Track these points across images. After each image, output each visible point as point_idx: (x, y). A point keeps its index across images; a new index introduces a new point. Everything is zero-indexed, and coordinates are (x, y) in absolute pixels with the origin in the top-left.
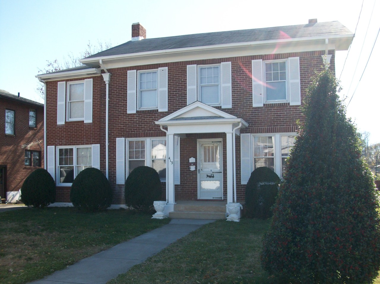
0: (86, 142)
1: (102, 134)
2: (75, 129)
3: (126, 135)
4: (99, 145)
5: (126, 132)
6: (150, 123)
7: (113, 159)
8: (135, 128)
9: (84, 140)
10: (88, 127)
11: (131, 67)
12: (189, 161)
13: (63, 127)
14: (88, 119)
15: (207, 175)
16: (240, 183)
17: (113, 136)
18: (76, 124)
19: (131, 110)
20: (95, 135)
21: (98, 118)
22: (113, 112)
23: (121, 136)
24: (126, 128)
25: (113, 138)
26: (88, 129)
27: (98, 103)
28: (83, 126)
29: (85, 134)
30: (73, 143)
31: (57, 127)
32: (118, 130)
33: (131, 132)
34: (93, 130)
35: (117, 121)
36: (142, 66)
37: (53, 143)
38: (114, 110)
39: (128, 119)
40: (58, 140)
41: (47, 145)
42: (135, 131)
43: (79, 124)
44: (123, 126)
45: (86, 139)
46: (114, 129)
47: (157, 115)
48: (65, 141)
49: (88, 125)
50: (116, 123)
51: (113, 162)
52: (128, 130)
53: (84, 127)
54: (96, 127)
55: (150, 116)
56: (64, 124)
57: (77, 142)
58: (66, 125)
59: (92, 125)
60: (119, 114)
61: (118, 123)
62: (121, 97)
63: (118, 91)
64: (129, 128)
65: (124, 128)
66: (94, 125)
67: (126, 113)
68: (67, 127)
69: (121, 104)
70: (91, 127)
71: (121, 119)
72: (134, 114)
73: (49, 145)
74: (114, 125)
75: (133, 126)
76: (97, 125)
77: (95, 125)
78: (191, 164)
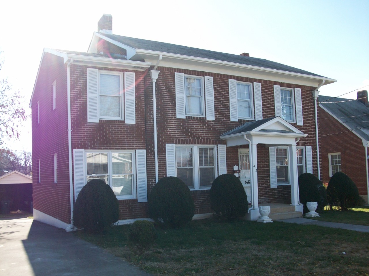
0: (128, 146)
1: (149, 138)
2: (113, 130)
3: (175, 141)
4: (145, 151)
5: (175, 137)
6: (198, 130)
7: (162, 166)
8: (184, 134)
9: (125, 144)
10: (130, 129)
11: (178, 69)
12: (233, 168)
13: (95, 126)
14: (131, 120)
15: (246, 181)
16: (270, 188)
17: (161, 141)
18: (114, 124)
19: (180, 115)
20: (139, 139)
21: (142, 120)
22: (161, 115)
23: (170, 141)
24: (175, 134)
25: (162, 143)
26: (129, 131)
27: (141, 102)
28: (124, 127)
29: (127, 137)
30: (110, 146)
31: (86, 125)
32: (167, 135)
33: (181, 138)
34: (136, 133)
35: (166, 125)
36: (189, 70)
37: (81, 146)
38: (161, 113)
39: (177, 124)
40: (89, 142)
41: (72, 149)
42: (184, 138)
43: (118, 124)
44: (172, 131)
45: (128, 142)
46: (162, 133)
47: (205, 123)
48: (99, 144)
49: (129, 127)
50: (165, 127)
51: (162, 170)
52: (178, 136)
53: (124, 129)
54: (140, 129)
55: (198, 123)
56: (98, 122)
57: (116, 146)
58: (100, 124)
59: (135, 127)
60: (167, 117)
61: (166, 127)
62: (169, 100)
63: (165, 92)
64: (179, 134)
65: (173, 134)
66: (137, 127)
67: (174, 118)
68: (101, 126)
69: (169, 108)
70: (133, 129)
71: (170, 123)
72: (183, 120)
73: (75, 148)
74: (162, 129)
75: (183, 132)
76: (141, 127)
77: (139, 127)
78: (235, 172)
